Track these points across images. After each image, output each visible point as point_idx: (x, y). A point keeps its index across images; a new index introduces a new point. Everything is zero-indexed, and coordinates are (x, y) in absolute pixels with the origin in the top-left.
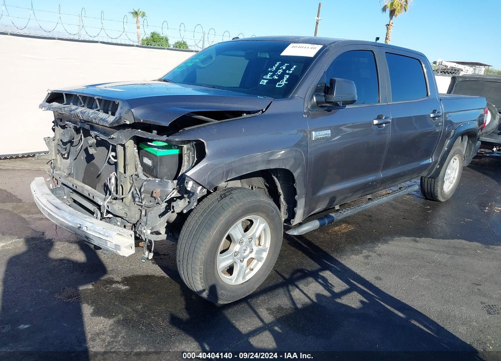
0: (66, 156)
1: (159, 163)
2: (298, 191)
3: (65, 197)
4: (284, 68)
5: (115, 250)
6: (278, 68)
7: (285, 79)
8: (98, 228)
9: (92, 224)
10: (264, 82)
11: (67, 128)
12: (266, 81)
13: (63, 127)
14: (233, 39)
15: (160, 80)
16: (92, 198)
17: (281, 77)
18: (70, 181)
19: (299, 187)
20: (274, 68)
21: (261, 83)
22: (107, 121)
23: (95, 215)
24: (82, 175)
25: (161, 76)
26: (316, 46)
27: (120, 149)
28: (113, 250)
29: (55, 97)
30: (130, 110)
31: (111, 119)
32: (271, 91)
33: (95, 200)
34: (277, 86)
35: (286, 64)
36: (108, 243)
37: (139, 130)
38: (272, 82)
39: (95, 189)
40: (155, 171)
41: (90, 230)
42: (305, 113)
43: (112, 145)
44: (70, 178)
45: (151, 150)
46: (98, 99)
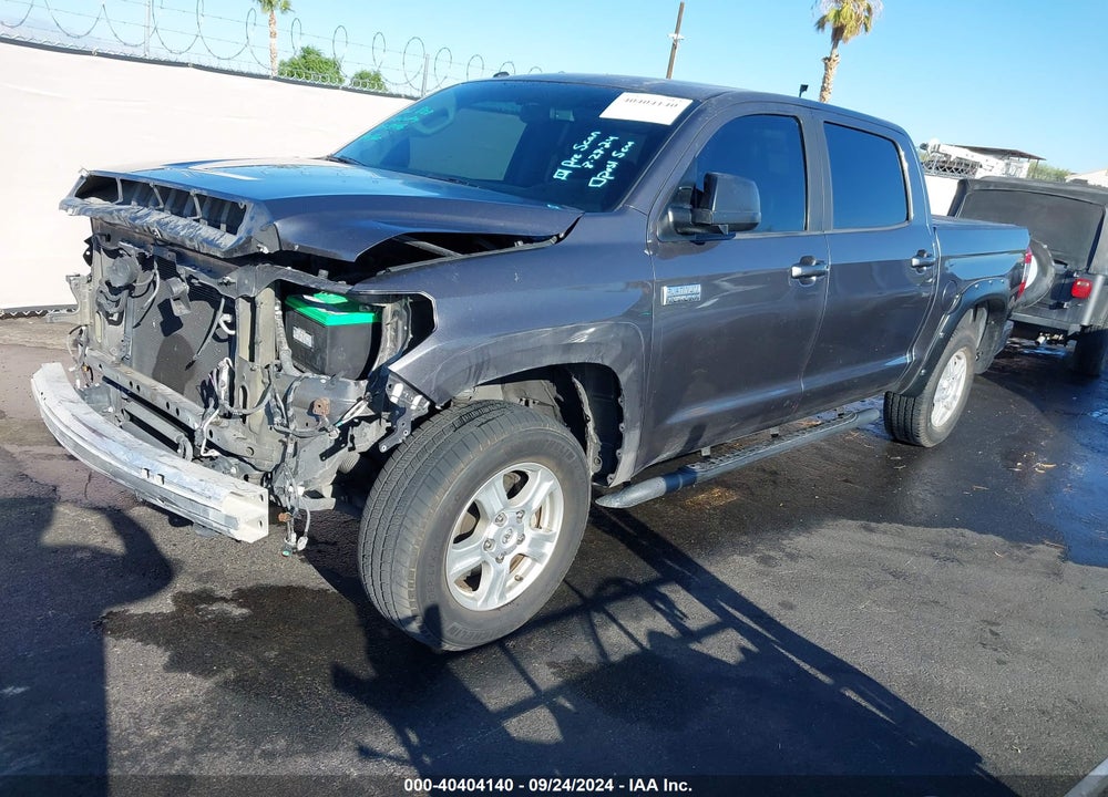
0: (115, 318)
1: (328, 341)
2: (627, 414)
3: (111, 410)
4: (607, 145)
5: (225, 529)
6: (594, 146)
7: (609, 170)
8: (188, 479)
9: (175, 470)
10: (562, 174)
11: (122, 256)
12: (566, 173)
13: (114, 254)
14: (496, 76)
15: (331, 158)
16: (174, 414)
17: (600, 165)
18: (125, 375)
19: (629, 404)
20: (586, 145)
21: (555, 176)
22: (218, 246)
23: (179, 451)
24: (151, 361)
25: (332, 150)
26: (677, 100)
27: (243, 308)
28: (221, 527)
29: (97, 186)
30: (270, 223)
31: (228, 240)
32: (578, 195)
33: (180, 418)
34: (590, 185)
35: (612, 138)
36: (211, 512)
37: (289, 268)
38: (581, 175)
39: (182, 394)
40: (318, 358)
41: (171, 483)
42: (648, 246)
43: (226, 298)
44: (124, 368)
45: (314, 313)
46: (197, 195)
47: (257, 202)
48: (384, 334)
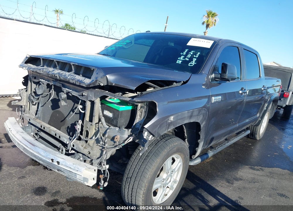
0: (34, 103)
1: (120, 116)
2: (201, 137)
3: (32, 134)
4: (192, 53)
5: (83, 182)
6: (187, 54)
7: (194, 61)
8: (68, 164)
9: (64, 160)
10: (179, 62)
11: (41, 84)
12: (180, 61)
13: (38, 83)
14: (146, 32)
15: (98, 54)
16: (58, 138)
17: (191, 59)
18: (39, 123)
19: (202, 134)
20: (185, 53)
21: (177, 62)
22: (84, 83)
23: (60, 150)
24: (48, 118)
26: (209, 41)
27: (88, 105)
28: (81, 181)
29: (32, 60)
30: (105, 75)
31: (87, 81)
33: (61, 139)
34: (189, 65)
35: (193, 51)
36: (78, 176)
37: (107, 91)
38: (185, 62)
39: (60, 130)
40: (115, 121)
41: (62, 165)
43: (81, 100)
44: (38, 121)
45: (113, 106)
46: (73, 65)
47: (99, 68)
48: (137, 113)
